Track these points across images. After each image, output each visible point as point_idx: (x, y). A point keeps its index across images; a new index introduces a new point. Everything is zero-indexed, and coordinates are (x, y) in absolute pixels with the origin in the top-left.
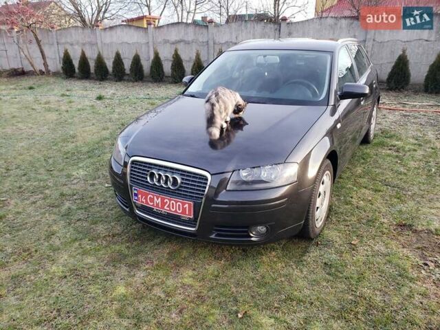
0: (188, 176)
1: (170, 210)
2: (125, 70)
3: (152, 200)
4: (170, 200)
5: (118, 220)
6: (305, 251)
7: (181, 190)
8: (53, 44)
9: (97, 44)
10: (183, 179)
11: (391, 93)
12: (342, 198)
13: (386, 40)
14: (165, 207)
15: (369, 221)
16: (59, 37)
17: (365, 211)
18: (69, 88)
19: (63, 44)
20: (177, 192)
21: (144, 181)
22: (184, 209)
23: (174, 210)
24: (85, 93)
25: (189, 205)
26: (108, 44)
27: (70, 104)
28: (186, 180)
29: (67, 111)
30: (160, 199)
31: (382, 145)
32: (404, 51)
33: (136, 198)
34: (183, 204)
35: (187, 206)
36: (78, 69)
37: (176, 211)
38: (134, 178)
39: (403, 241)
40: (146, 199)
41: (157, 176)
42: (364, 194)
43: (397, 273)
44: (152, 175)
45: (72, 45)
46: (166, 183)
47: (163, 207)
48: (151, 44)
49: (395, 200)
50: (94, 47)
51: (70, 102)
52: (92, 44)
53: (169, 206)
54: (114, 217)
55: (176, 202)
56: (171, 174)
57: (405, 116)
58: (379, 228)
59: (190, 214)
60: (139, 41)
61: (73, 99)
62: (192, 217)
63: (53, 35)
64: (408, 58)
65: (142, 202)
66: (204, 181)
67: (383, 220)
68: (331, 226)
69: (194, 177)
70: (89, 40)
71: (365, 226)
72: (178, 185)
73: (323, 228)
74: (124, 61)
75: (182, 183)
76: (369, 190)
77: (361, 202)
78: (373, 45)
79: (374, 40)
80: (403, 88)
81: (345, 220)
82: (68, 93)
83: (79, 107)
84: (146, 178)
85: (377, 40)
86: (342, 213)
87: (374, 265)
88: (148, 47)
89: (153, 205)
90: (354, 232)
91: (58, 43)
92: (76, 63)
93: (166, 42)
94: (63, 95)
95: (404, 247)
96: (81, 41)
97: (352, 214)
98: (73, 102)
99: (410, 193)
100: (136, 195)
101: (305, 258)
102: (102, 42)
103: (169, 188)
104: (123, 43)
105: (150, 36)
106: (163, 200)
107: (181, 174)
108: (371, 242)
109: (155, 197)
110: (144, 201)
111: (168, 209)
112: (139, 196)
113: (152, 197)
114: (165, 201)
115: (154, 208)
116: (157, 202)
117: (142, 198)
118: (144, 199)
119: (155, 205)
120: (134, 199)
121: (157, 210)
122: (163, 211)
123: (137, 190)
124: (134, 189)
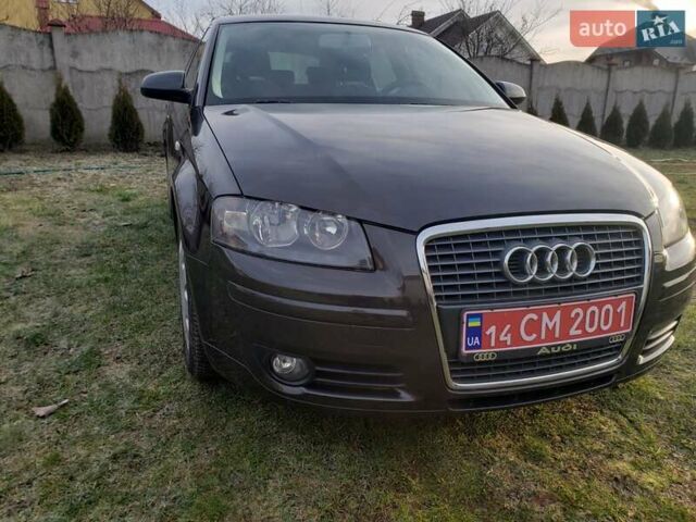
1: (585, 334)
3: (533, 326)
4: (585, 308)
7: (599, 275)
22: (617, 317)
23: (594, 328)
25: (630, 301)
30: (557, 316)
34: (617, 305)
35: (624, 305)
37: (598, 330)
40: (515, 332)
46: (560, 268)
47: (565, 334)
53: (582, 325)
55: (601, 307)
59: (626, 325)
62: (630, 329)
66: (633, 239)
89: (538, 340)
106: (565, 315)
109: (545, 315)
110: (508, 339)
111: (579, 332)
112: (488, 333)
113: (535, 317)
114: (573, 315)
115: (540, 348)
116: (551, 326)
117: (499, 332)
118: (506, 335)
119: (543, 336)
120: (468, 348)
121: (549, 348)
122: (568, 344)
123: (480, 316)
124: (468, 316)
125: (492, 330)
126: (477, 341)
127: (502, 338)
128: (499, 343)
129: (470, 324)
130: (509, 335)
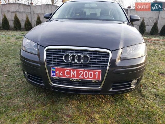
4: (84, 71)
5: (27, 93)
7: (91, 64)
10: (91, 56)
14: (80, 77)
20: (87, 66)
22: (95, 76)
23: (86, 77)
25: (99, 73)
28: (94, 56)
30: (75, 72)
34: (94, 72)
35: (97, 73)
37: (88, 78)
41: (71, 57)
46: (78, 60)
47: (78, 77)
54: (22, 93)
55: (89, 72)
56: (82, 54)
59: (99, 78)
62: (100, 80)
66: (106, 56)
69: (99, 54)
72: (89, 61)
75: (91, 59)
84: (62, 60)
89: (70, 77)
103: (82, 64)
106: (77, 72)
107: (89, 54)
109: (71, 71)
110: (62, 75)
111: (82, 77)
112: (57, 73)
113: (69, 71)
114: (80, 72)
115: (70, 79)
116: (73, 74)
117: (59, 73)
118: (61, 74)
119: (71, 76)
120: (52, 75)
121: (73, 79)
122: (78, 80)
123: (55, 68)
124: (52, 68)
125: (58, 72)
126: (54, 74)
127: (60, 75)
128: (59, 76)
129: (53, 70)
130: (62, 74)
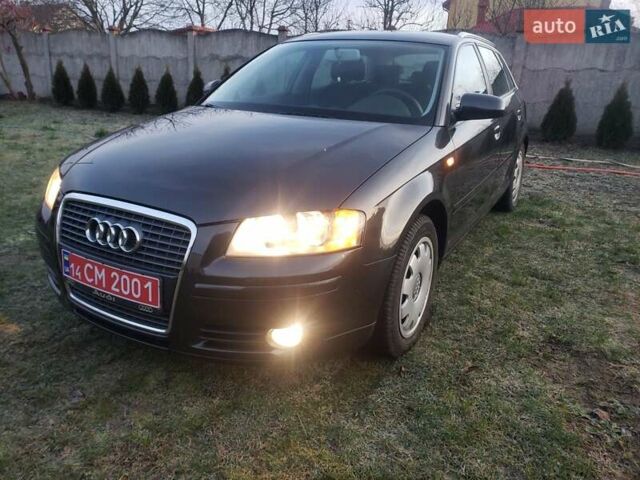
0: (155, 228)
1: (121, 293)
2: (148, 97)
3: (91, 273)
4: (121, 274)
6: (376, 384)
8: (43, 54)
9: (109, 56)
10: (146, 234)
11: (547, 145)
12: (455, 294)
13: (542, 68)
14: (113, 288)
15: (496, 333)
16: (52, 45)
17: (492, 317)
18: (58, 119)
19: (59, 55)
20: (134, 258)
21: (79, 237)
22: (145, 292)
23: (126, 293)
24: (81, 127)
25: (154, 284)
26: (127, 58)
27: (51, 141)
28: (153, 235)
29: (42, 150)
30: (103, 271)
31: (529, 215)
32: (568, 83)
33: (67, 270)
34: (144, 282)
35: (149, 285)
36: (78, 92)
37: (130, 295)
38: (67, 233)
39: (554, 371)
40: (81, 270)
41: (102, 228)
42: (493, 288)
43: (539, 430)
44: (94, 227)
45: (72, 57)
46: (115, 241)
47: (108, 288)
48: (191, 60)
49: (545, 299)
50: (106, 62)
51: (52, 138)
52: (102, 57)
53: (119, 286)
55: (131, 278)
56: (125, 223)
57: (567, 177)
58: (514, 345)
59: (154, 302)
60: (174, 55)
61: (57, 133)
62: (158, 307)
63: (43, 40)
64: (574, 93)
65: (77, 277)
66: (182, 239)
67: (521, 333)
68: (429, 339)
69: (166, 231)
70: (98, 51)
71: (490, 342)
72: (136, 246)
73: (414, 344)
74: (148, 84)
75: (143, 241)
76: (503, 282)
77: (487, 301)
78: (522, 75)
79: (524, 67)
80: (565, 138)
81: (456, 331)
82: (53, 126)
83: (64, 145)
84: (84, 232)
85: (528, 66)
86: (452, 319)
87: (499, 414)
88: (188, 64)
89: (93, 283)
90: (469, 351)
91: (50, 55)
92: (75, 84)
93: (214, 57)
94: (45, 128)
95: (555, 382)
96: (86, 52)
97: (469, 321)
98: (56, 138)
99: (569, 289)
100: (67, 264)
101: (373, 397)
102: (117, 55)
103: (121, 251)
104: (148, 57)
105: (191, 47)
106: (108, 273)
107: (145, 226)
108: (497, 372)
109: (96, 268)
110: (80, 276)
111: (117, 290)
112: (71, 266)
113: (91, 267)
114: (112, 276)
115: (95, 290)
116: (100, 277)
117: (75, 268)
118: (78, 272)
119: (96, 283)
121: (99, 292)
122: (109, 295)
123: (68, 254)
124: (64, 252)
129: (65, 258)
